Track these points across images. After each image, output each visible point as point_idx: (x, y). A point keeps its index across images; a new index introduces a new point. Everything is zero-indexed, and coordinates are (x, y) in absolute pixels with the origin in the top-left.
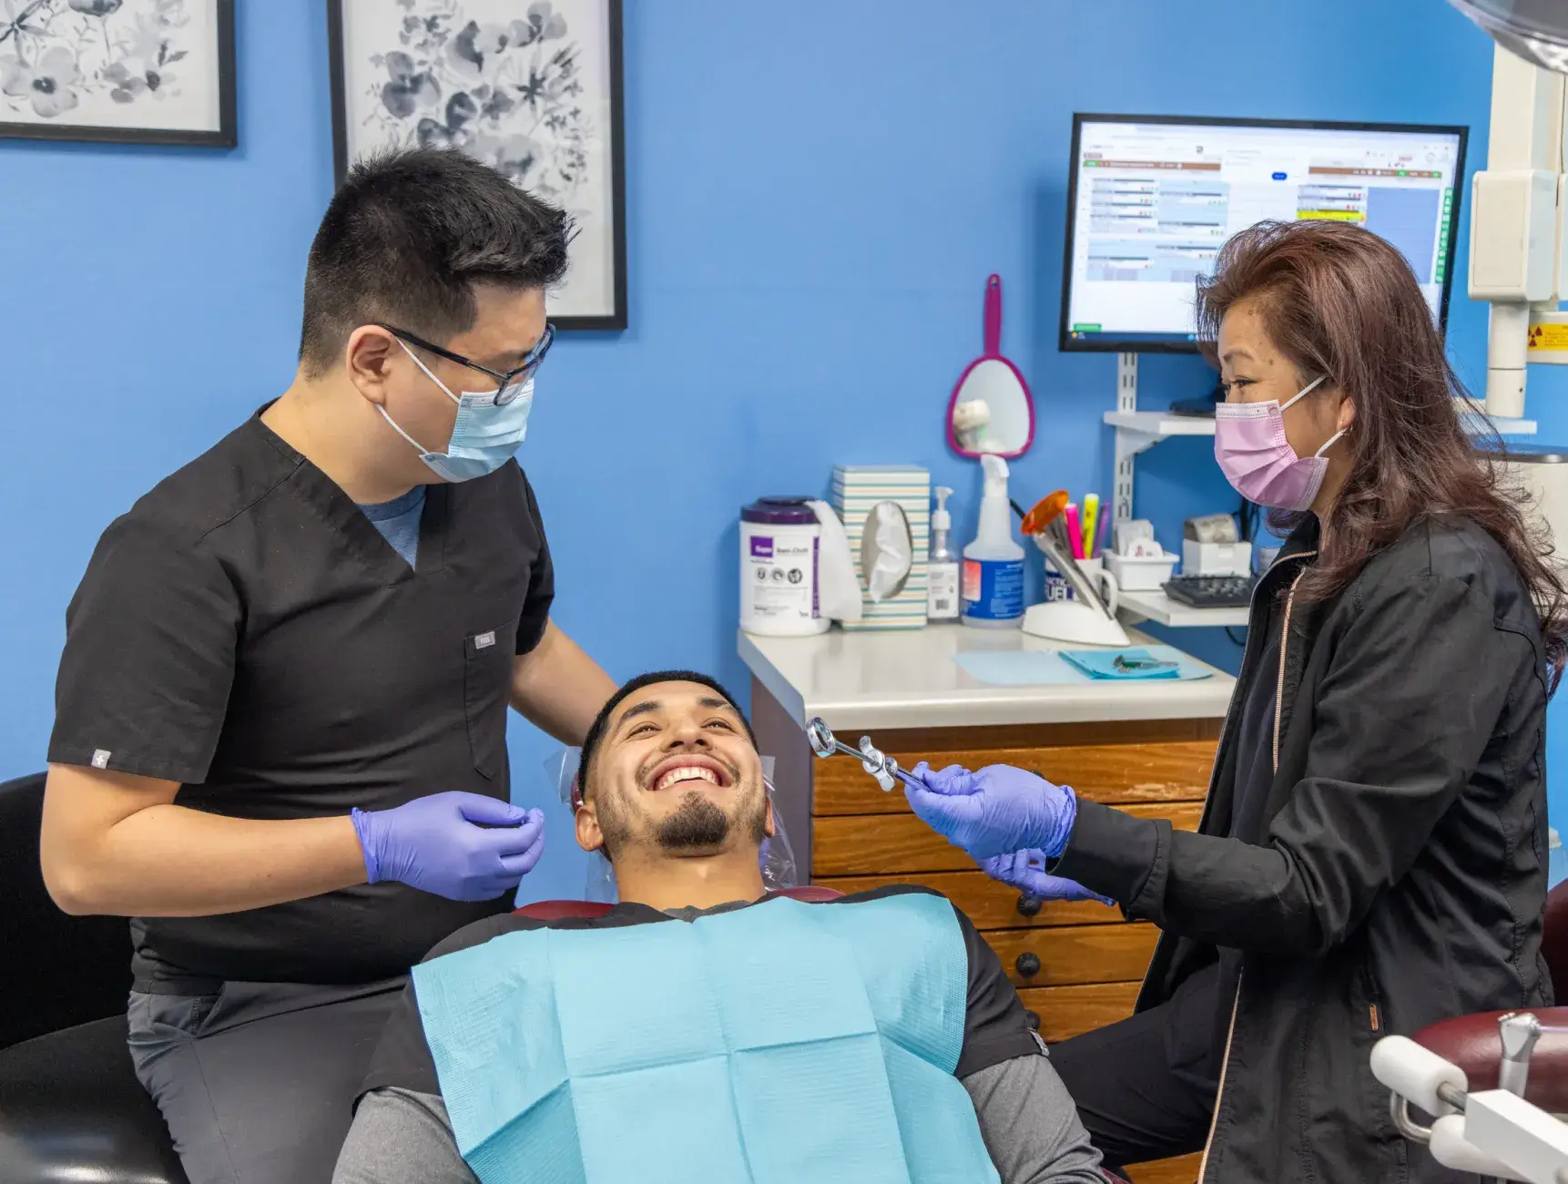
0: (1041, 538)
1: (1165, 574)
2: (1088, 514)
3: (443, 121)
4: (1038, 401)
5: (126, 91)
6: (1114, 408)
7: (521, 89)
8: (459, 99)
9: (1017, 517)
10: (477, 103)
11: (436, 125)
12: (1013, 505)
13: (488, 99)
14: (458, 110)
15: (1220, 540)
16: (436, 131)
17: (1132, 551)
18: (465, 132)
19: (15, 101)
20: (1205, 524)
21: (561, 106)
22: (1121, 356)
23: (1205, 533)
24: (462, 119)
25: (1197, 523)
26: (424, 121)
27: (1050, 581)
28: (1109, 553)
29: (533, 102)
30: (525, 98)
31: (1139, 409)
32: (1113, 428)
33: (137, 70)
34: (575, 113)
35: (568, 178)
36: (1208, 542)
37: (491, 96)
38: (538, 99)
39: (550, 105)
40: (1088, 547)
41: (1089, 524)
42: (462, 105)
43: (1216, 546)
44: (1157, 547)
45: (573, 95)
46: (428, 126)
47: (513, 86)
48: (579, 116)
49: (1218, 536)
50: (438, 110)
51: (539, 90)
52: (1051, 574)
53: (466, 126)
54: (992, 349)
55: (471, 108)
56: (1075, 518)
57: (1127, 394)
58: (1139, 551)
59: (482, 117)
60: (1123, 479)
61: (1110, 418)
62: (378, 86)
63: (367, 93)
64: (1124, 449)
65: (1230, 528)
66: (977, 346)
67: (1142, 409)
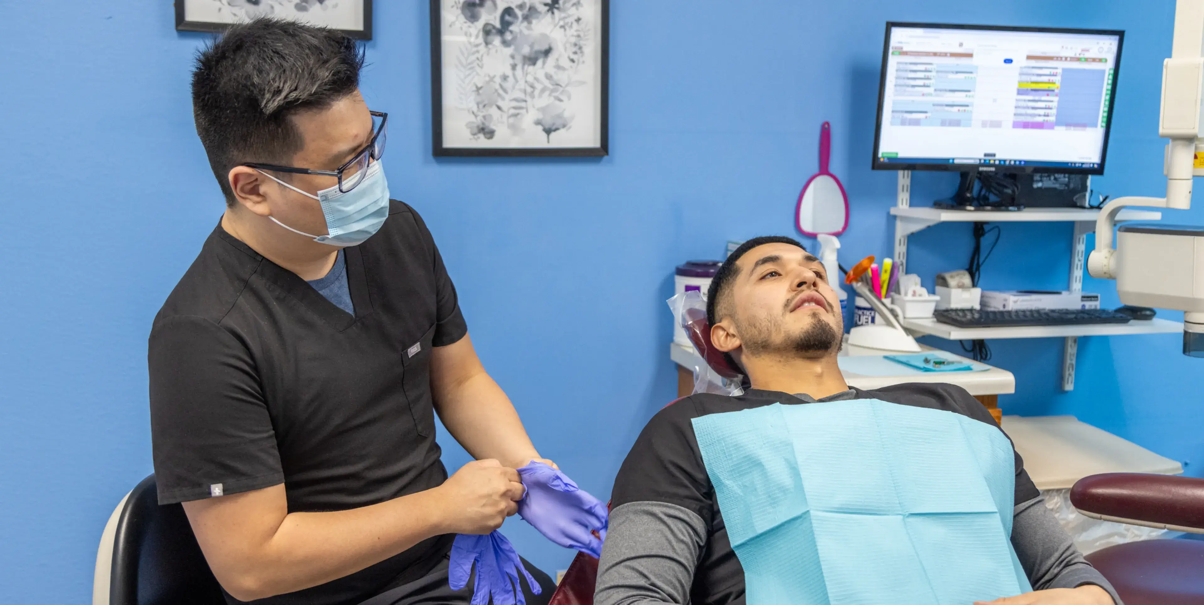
0: (858, 286)
1: (931, 307)
2: (886, 271)
3: (498, 25)
5: (304, 4)
6: (895, 205)
7: (546, 5)
8: (508, 11)
9: (843, 274)
10: (519, 13)
11: (494, 27)
12: (841, 268)
13: (526, 11)
14: (507, 18)
15: (961, 286)
16: (494, 31)
17: (910, 294)
18: (511, 32)
19: (235, 10)
20: (952, 277)
21: (569, 16)
22: (900, 173)
23: (952, 282)
24: (509, 24)
25: (947, 276)
26: (486, 25)
27: (860, 312)
28: (896, 296)
29: (553, 13)
30: (548, 11)
32: (895, 217)
34: (578, 20)
35: (573, 61)
36: (955, 288)
37: (527, 9)
38: (556, 11)
39: (563, 15)
40: (884, 292)
41: (885, 277)
42: (509, 15)
43: (960, 290)
44: (924, 291)
45: (577, 9)
46: (489, 27)
47: (540, 3)
48: (580, 22)
49: (960, 284)
50: (495, 18)
51: (557, 6)
52: (859, 308)
53: (512, 28)
54: (824, 169)
55: (515, 16)
56: (876, 274)
57: (904, 197)
58: (914, 294)
59: (522, 22)
60: (900, 249)
61: (893, 211)
62: (459, 2)
63: (453, 7)
64: (902, 230)
65: (967, 280)
66: (815, 167)
67: (911, 205)
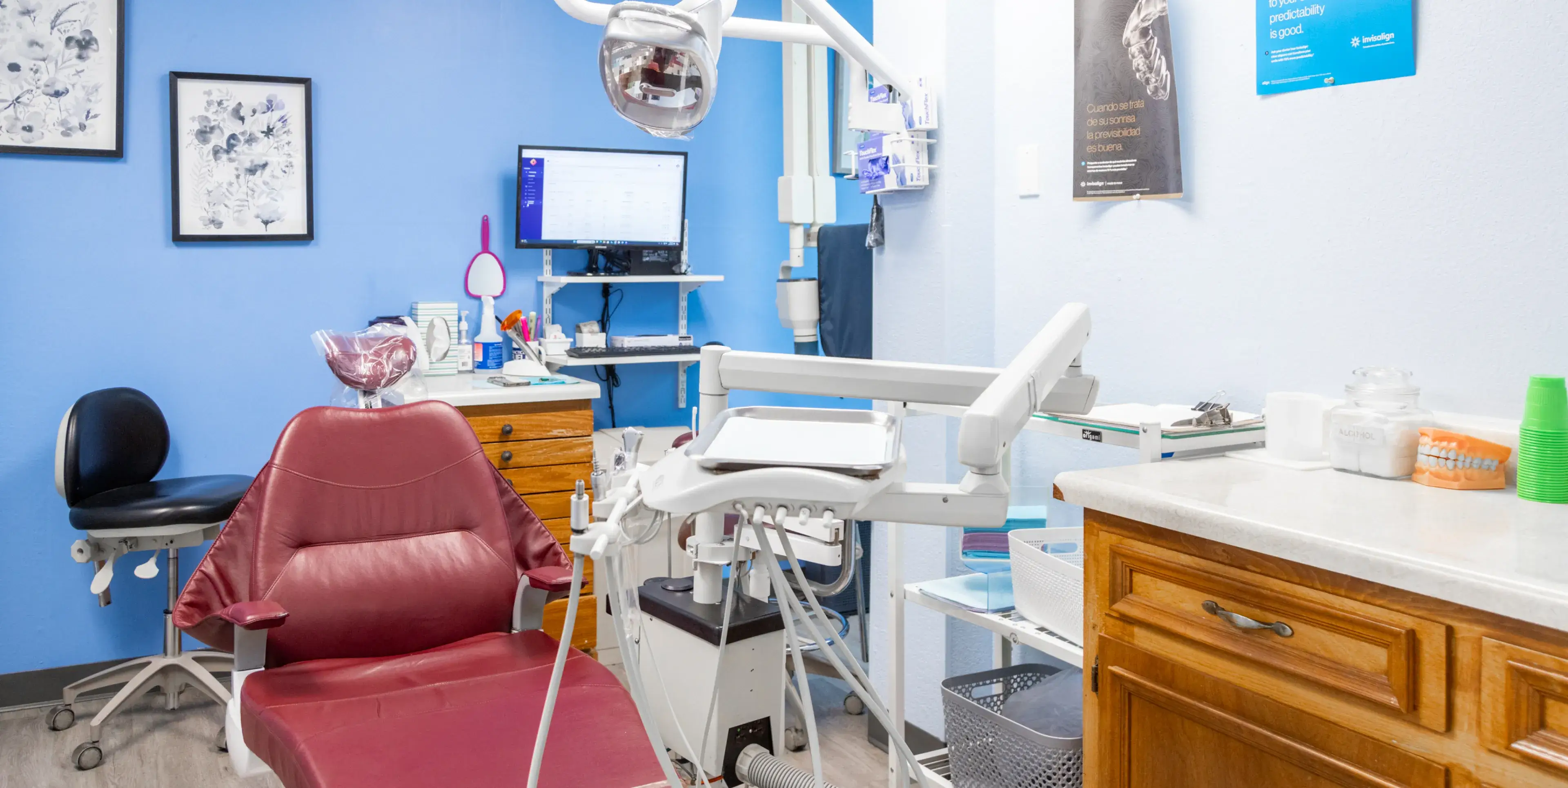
0: (511, 333)
1: (568, 347)
2: (531, 321)
3: (225, 146)
4: (508, 274)
5: (69, 131)
6: (542, 274)
7: (263, 132)
8: (233, 136)
9: (499, 323)
10: (242, 138)
11: (221, 148)
12: (497, 318)
13: (247, 137)
14: (232, 141)
15: (592, 332)
16: (222, 151)
17: (552, 336)
18: (235, 151)
19: (13, 136)
20: (585, 325)
21: (281, 140)
22: (545, 250)
23: (585, 329)
24: (234, 146)
25: (581, 325)
26: (214, 146)
27: (515, 352)
28: (542, 339)
29: (269, 138)
30: (265, 136)
31: (553, 275)
32: (542, 283)
33: (74, 122)
34: (289, 143)
35: (285, 172)
36: (587, 333)
37: (248, 135)
38: (270, 136)
39: (277, 139)
40: (532, 336)
41: (532, 325)
42: (234, 139)
43: (590, 334)
44: (563, 335)
45: (288, 135)
46: (216, 149)
47: (258, 131)
48: (290, 144)
49: (591, 330)
50: (222, 141)
51: (271, 133)
52: (515, 349)
53: (235, 149)
54: (486, 249)
55: (239, 141)
56: (525, 323)
57: (548, 268)
58: (555, 337)
59: (244, 144)
60: (547, 306)
61: (540, 279)
62: (194, 130)
63: (188, 133)
64: (547, 292)
65: (596, 327)
66: (479, 247)
67: (554, 274)
